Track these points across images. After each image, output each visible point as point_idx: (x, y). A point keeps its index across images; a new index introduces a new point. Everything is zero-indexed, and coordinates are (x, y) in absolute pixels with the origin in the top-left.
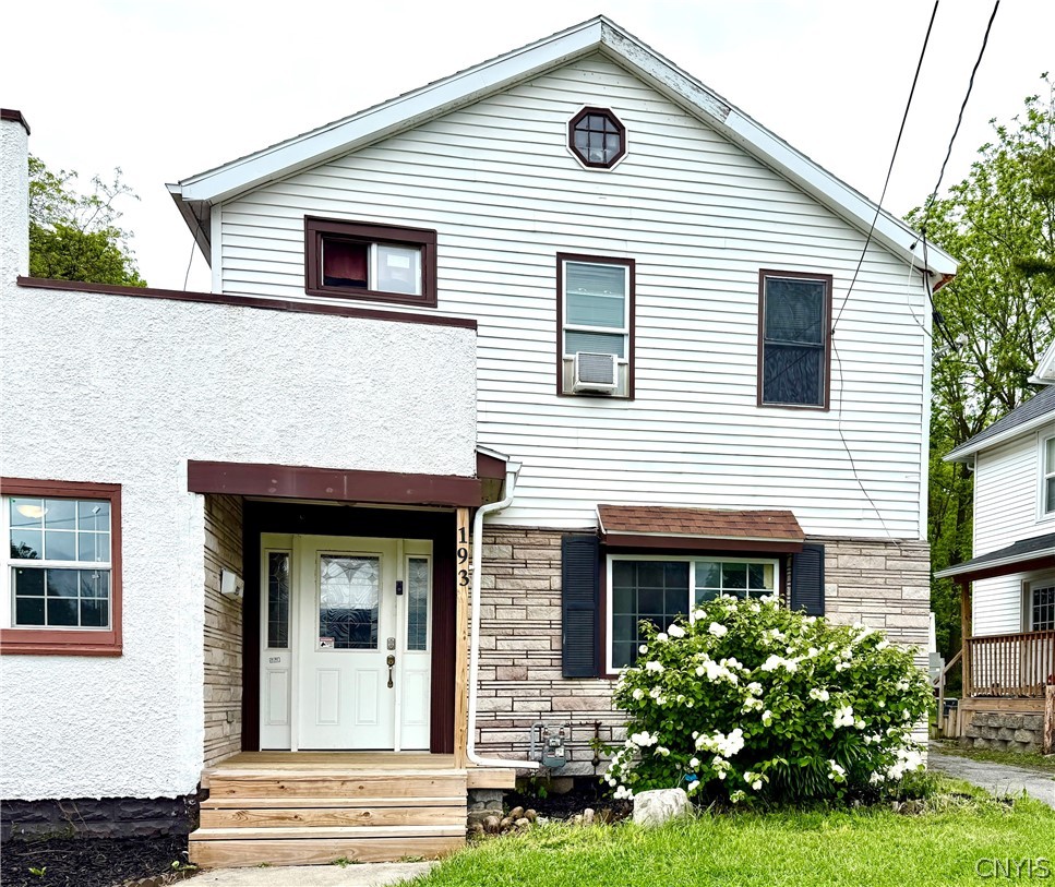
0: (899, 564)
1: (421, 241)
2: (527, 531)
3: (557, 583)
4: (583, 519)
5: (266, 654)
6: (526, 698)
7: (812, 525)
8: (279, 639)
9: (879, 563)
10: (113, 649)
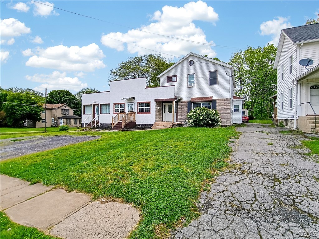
0: (226, 101)
1: (176, 76)
2: (184, 101)
3: (187, 106)
4: (190, 100)
5: (164, 113)
6: (184, 117)
7: (214, 98)
8: (165, 112)
9: (224, 101)
10: (150, 113)
